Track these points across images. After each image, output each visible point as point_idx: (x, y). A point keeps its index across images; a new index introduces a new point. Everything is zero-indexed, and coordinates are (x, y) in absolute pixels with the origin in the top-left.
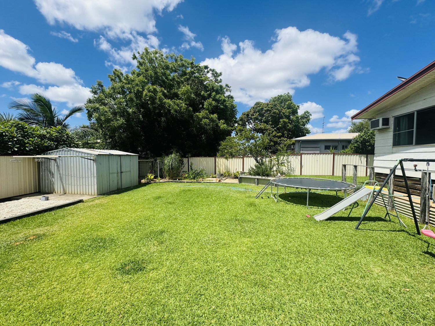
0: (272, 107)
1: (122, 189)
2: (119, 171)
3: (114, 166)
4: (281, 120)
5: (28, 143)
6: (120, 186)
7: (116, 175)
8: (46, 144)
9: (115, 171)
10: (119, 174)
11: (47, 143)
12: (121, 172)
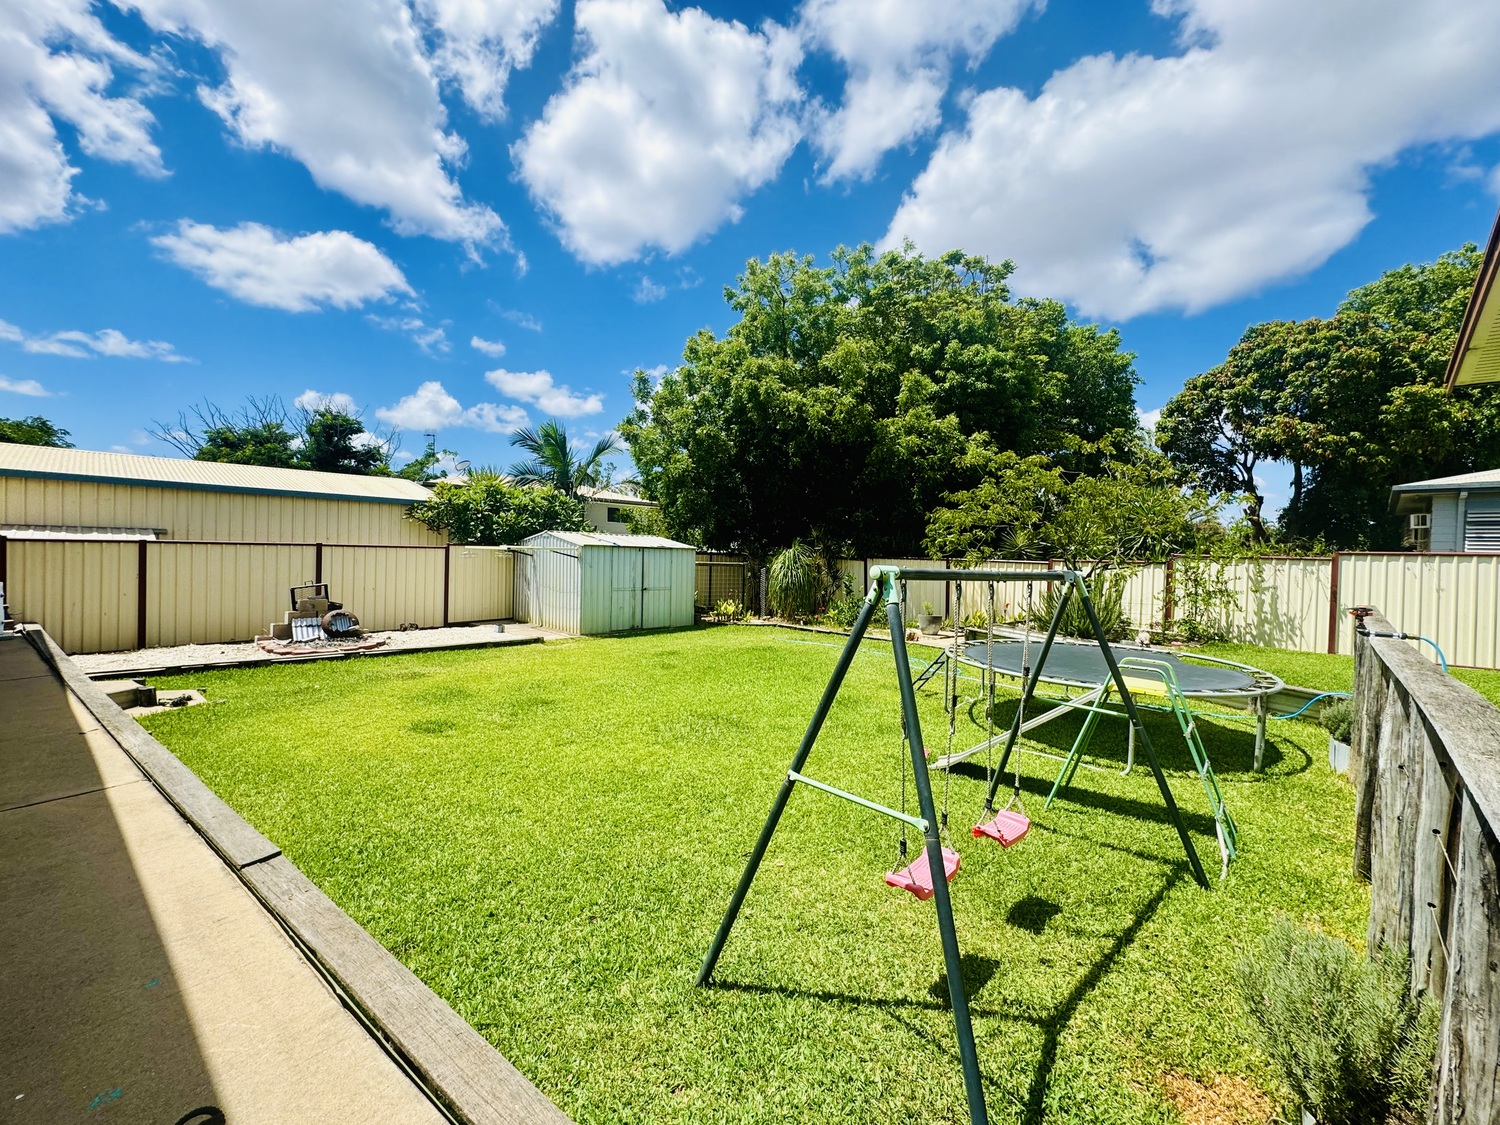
0: (1332, 340)
1: (642, 629)
2: (639, 586)
3: (626, 572)
4: (1396, 393)
5: (497, 523)
6: (638, 623)
7: (628, 594)
8: (523, 523)
9: (628, 585)
10: (639, 593)
11: (525, 521)
12: (643, 590)
